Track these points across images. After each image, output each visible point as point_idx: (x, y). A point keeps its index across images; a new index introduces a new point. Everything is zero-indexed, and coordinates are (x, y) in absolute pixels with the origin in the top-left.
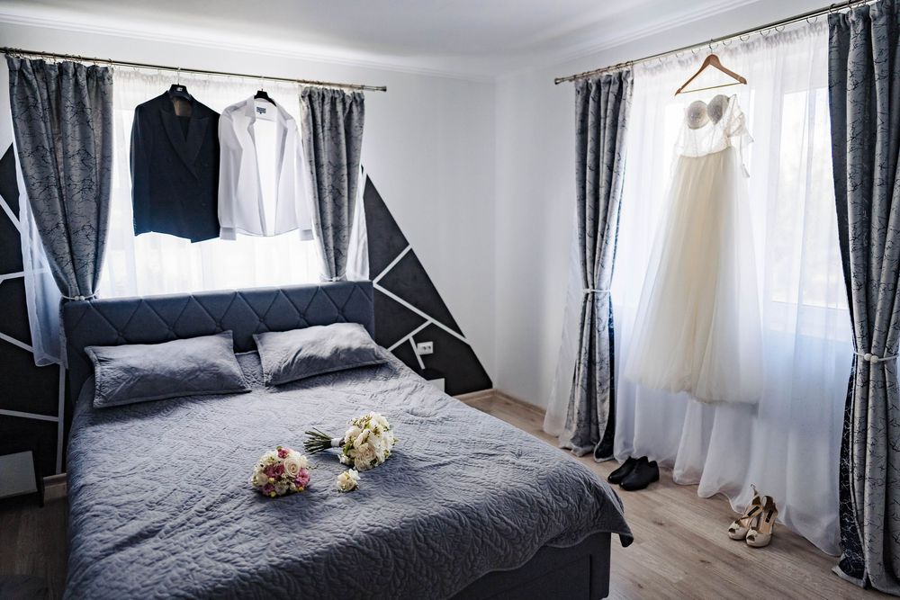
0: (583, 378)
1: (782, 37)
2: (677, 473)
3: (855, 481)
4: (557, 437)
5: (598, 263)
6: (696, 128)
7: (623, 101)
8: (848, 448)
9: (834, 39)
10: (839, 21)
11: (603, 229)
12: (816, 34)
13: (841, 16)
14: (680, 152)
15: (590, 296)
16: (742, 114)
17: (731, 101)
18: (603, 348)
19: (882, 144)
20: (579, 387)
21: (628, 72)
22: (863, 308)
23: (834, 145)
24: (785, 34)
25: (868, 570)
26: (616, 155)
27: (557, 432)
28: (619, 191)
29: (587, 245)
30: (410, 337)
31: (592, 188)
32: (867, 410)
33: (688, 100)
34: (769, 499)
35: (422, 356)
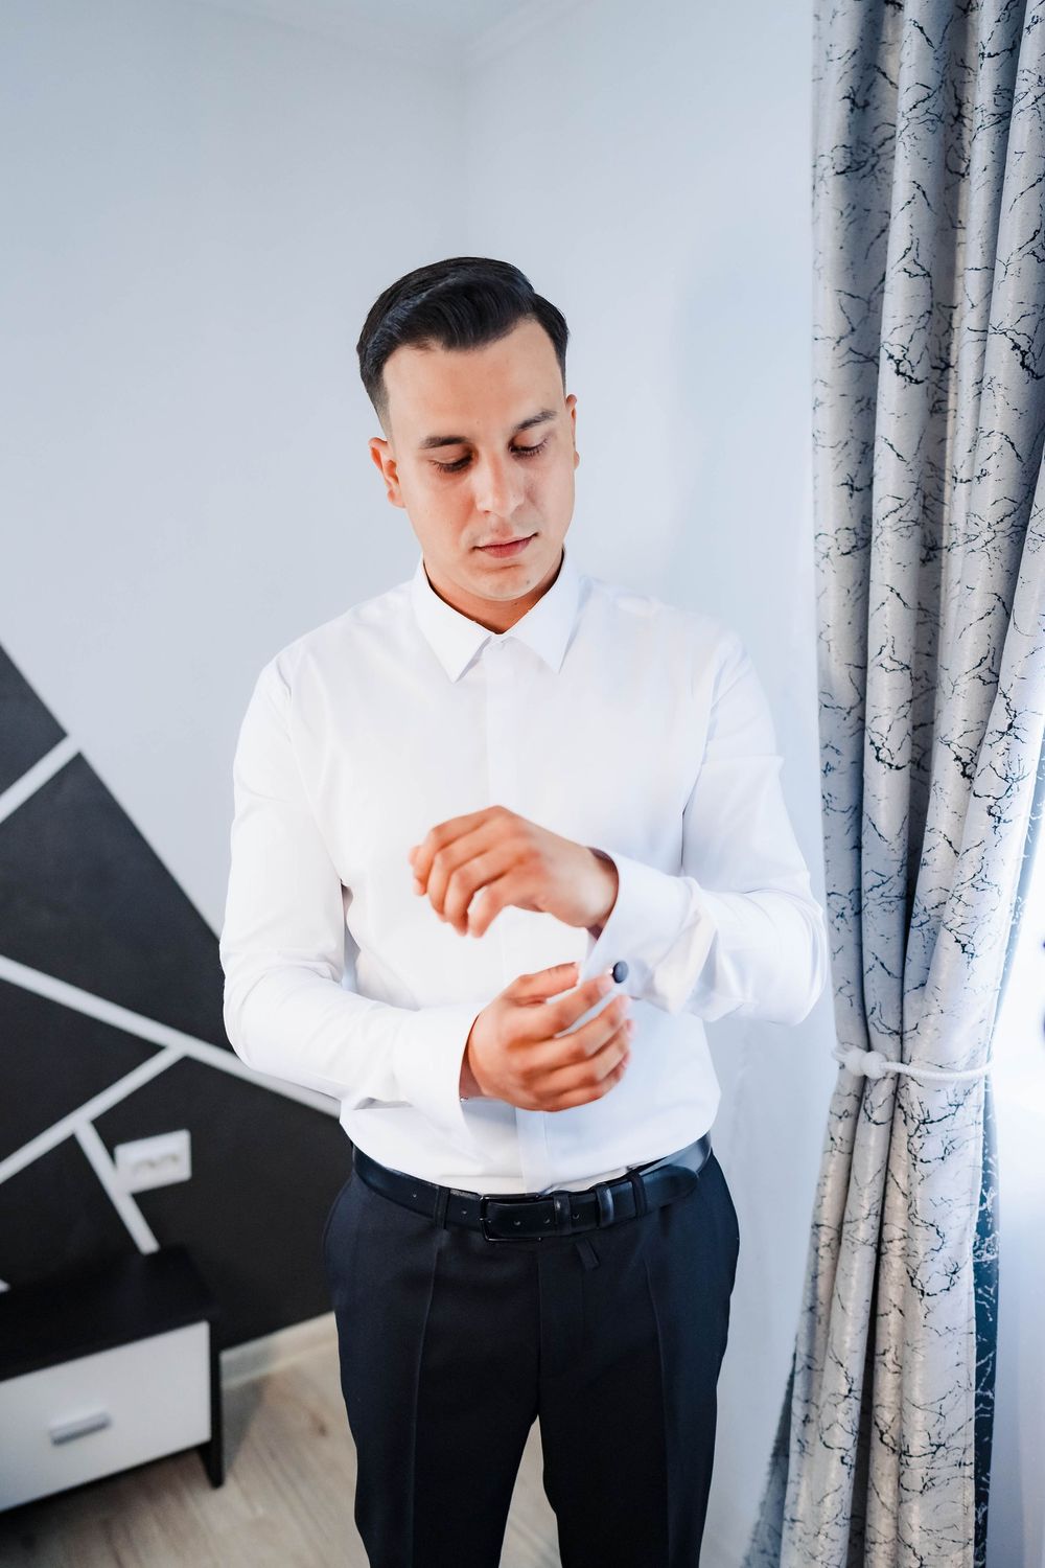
5: (935, 917)
30: (79, 1124)
35: (143, 1199)
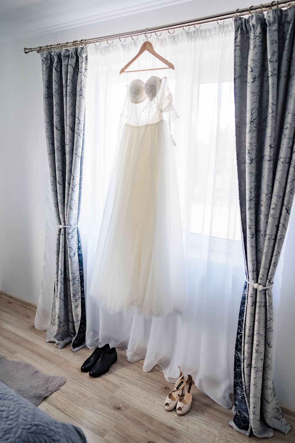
0: (61, 292)
1: (199, 34)
2: (129, 353)
3: (245, 368)
4: (46, 331)
5: (67, 205)
6: (136, 102)
7: (80, 74)
8: (241, 346)
9: (238, 39)
10: (242, 24)
11: (70, 179)
12: (224, 35)
13: (243, 20)
14: (125, 121)
15: (62, 231)
16: (170, 94)
17: (163, 82)
18: (74, 270)
19: (272, 129)
20: (58, 299)
21: (82, 48)
22: (254, 251)
23: (237, 126)
24: (201, 31)
25: (252, 424)
26: (77, 119)
27: (45, 327)
28: (80, 149)
29: (58, 191)
31: (59, 145)
32: (254, 321)
33: (129, 78)
34: (190, 377)
